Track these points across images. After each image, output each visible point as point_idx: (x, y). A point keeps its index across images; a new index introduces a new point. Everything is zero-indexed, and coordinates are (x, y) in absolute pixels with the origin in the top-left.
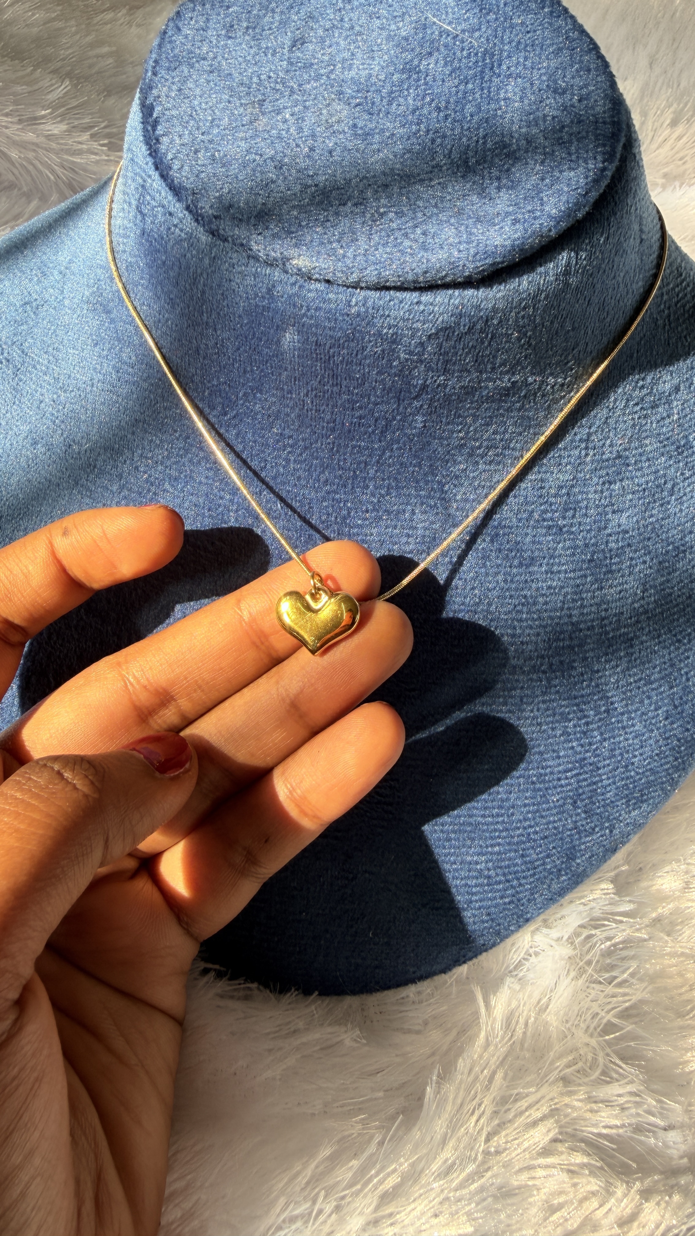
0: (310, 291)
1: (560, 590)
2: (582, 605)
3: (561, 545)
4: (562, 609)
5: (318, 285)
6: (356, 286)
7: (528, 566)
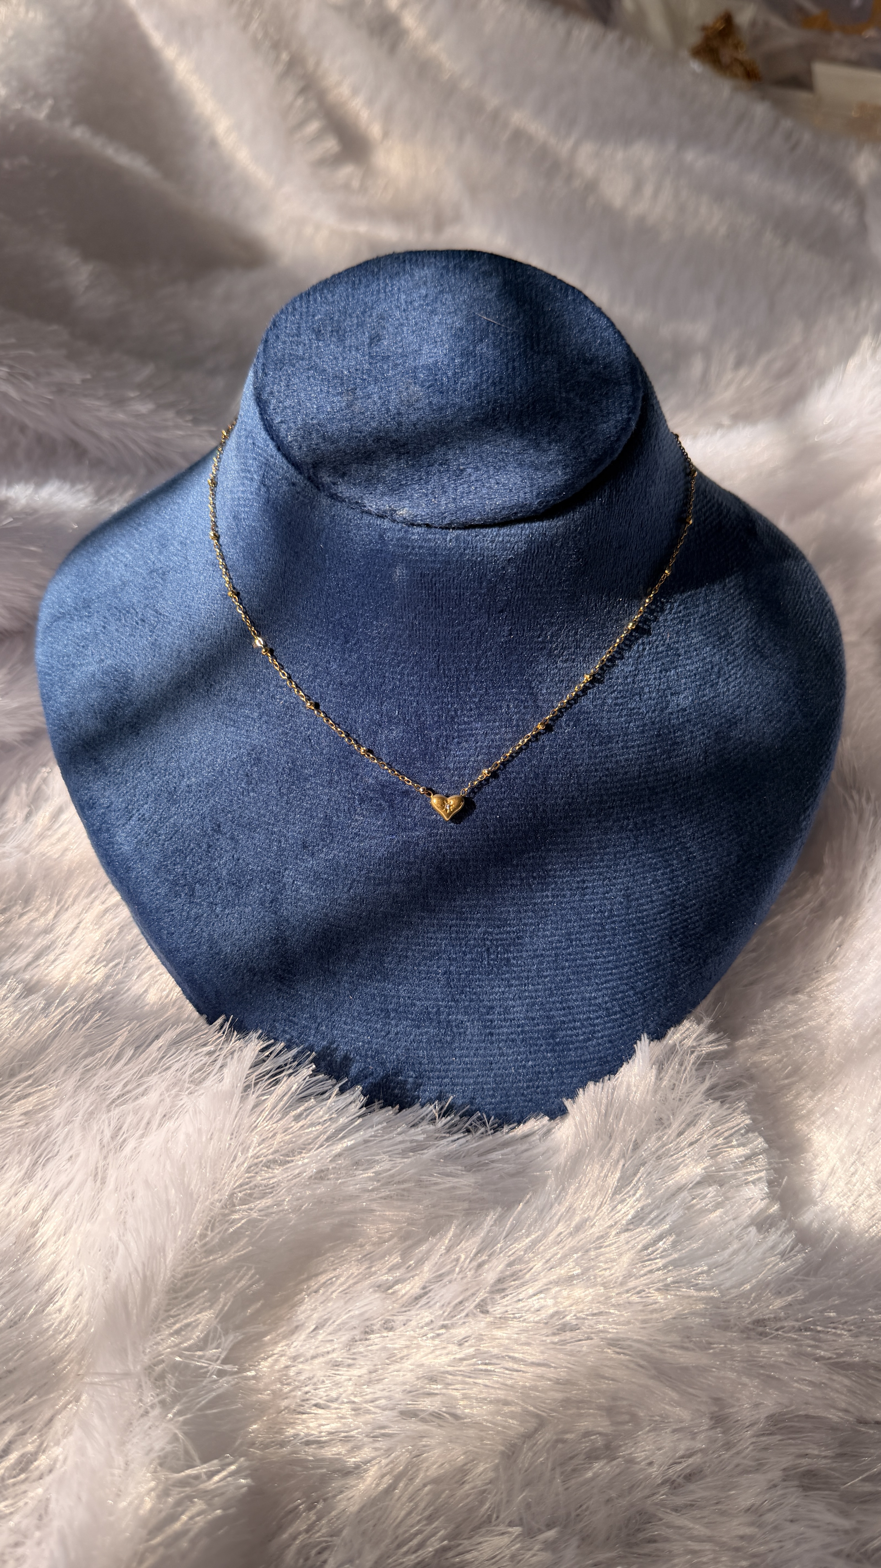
0: (413, 534)
1: (635, 762)
2: (655, 772)
4: (639, 777)
5: (419, 529)
6: (447, 527)
7: (606, 745)
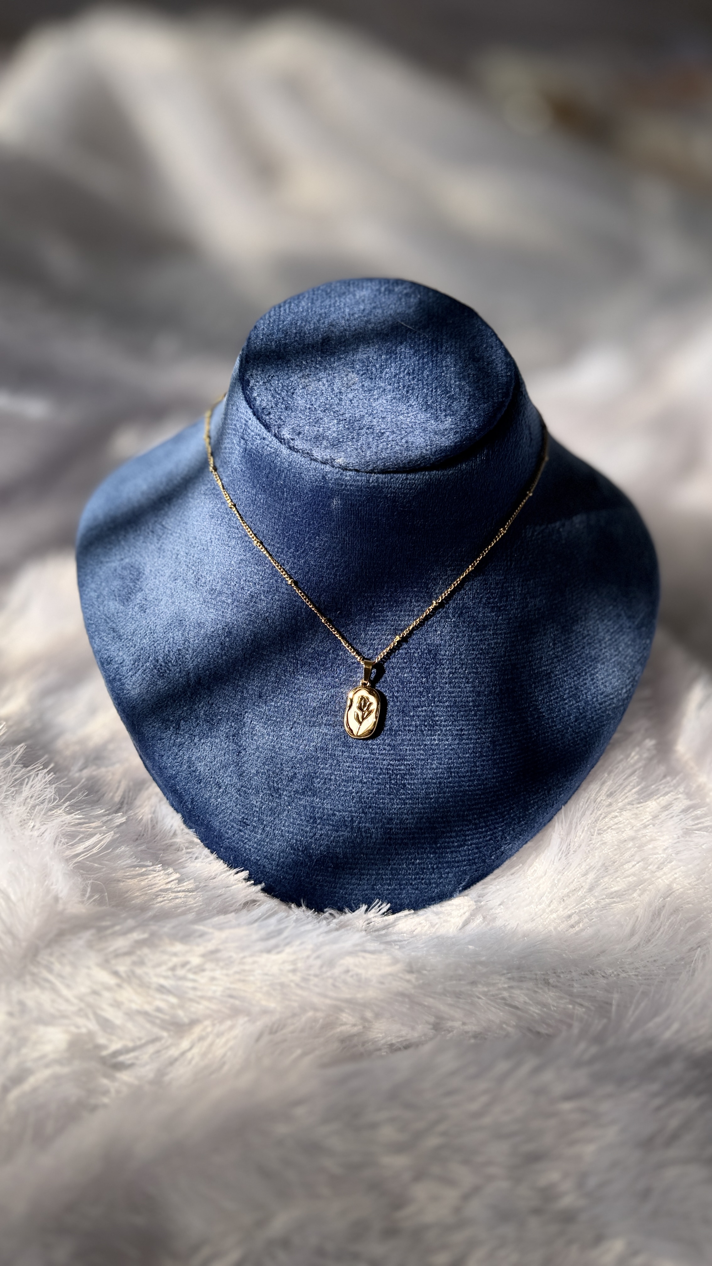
0: (346, 476)
3: (500, 618)
5: (350, 473)
6: (372, 472)
